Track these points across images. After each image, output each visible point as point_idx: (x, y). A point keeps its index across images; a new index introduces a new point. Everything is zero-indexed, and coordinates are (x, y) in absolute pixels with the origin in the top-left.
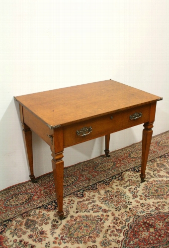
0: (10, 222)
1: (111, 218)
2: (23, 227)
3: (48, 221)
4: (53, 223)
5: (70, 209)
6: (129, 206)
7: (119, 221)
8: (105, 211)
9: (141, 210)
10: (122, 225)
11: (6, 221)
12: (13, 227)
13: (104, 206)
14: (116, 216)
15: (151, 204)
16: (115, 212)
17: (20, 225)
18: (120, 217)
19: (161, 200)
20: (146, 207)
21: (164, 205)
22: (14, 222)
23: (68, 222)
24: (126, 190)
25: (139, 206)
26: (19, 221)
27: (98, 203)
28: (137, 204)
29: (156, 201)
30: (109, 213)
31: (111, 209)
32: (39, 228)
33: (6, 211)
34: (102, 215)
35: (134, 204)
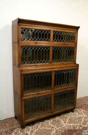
0: (14, 130)
1: (55, 130)
2: (19, 132)
3: (29, 130)
4: (32, 131)
5: (38, 126)
6: (62, 126)
7: (58, 132)
8: (53, 127)
9: (67, 127)
10: (59, 133)
11: (12, 129)
12: (15, 131)
13: (52, 126)
14: (57, 129)
15: (72, 125)
16: (56, 128)
17: (18, 131)
18: (58, 130)
19: (76, 124)
20: (69, 126)
21: (77, 126)
22: (16, 130)
23: (37, 131)
24: (61, 120)
25: (67, 126)
26: (18, 129)
27: (50, 124)
28: (66, 125)
29: (73, 125)
30: (54, 128)
31: (55, 127)
32: (26, 132)
33: (13, 125)
34: (51, 129)
35: (65, 125)
